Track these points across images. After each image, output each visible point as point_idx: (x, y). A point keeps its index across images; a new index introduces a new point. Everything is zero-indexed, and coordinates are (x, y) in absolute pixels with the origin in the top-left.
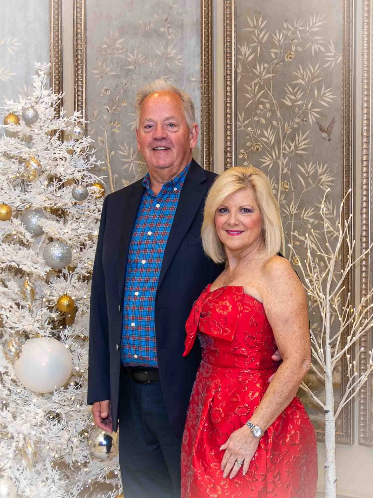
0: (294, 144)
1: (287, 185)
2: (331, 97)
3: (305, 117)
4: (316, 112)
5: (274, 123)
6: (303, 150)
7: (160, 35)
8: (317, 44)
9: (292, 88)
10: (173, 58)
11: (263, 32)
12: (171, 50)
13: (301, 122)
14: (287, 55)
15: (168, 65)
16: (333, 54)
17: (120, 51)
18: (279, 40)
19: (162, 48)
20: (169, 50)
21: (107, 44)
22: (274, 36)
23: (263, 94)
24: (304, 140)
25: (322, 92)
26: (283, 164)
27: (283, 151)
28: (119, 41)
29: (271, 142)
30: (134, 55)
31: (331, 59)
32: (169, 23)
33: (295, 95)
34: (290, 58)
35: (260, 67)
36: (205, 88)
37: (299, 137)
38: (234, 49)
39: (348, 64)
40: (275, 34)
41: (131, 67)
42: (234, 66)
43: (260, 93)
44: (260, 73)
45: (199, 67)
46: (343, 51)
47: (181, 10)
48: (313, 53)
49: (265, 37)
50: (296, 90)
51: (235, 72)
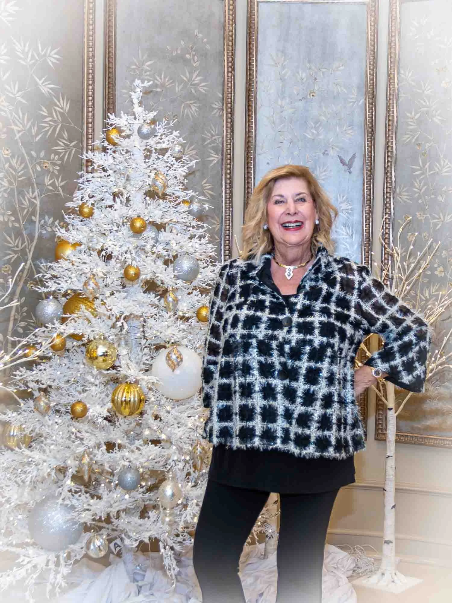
2: (352, 134)
3: (326, 151)
4: (337, 147)
5: (296, 153)
6: (323, 180)
7: (186, 62)
8: (340, 86)
9: (314, 123)
10: (197, 84)
11: (286, 70)
12: (196, 77)
13: (322, 155)
14: (309, 92)
15: (193, 91)
16: (355, 96)
17: (148, 73)
18: (301, 78)
19: (188, 74)
20: (194, 76)
21: (136, 65)
22: (297, 74)
23: (284, 126)
24: (324, 171)
25: (344, 130)
28: (148, 63)
30: (161, 79)
31: (353, 100)
32: (194, 51)
33: (316, 129)
34: (313, 96)
35: (282, 101)
36: (227, 116)
37: (320, 167)
38: (256, 82)
39: (371, 106)
40: (298, 73)
41: (158, 90)
42: (256, 98)
43: (282, 126)
44: (281, 107)
45: (221, 96)
46: (366, 94)
47: (205, 40)
48: (335, 94)
49: (288, 75)
50: (318, 125)
51: (256, 104)
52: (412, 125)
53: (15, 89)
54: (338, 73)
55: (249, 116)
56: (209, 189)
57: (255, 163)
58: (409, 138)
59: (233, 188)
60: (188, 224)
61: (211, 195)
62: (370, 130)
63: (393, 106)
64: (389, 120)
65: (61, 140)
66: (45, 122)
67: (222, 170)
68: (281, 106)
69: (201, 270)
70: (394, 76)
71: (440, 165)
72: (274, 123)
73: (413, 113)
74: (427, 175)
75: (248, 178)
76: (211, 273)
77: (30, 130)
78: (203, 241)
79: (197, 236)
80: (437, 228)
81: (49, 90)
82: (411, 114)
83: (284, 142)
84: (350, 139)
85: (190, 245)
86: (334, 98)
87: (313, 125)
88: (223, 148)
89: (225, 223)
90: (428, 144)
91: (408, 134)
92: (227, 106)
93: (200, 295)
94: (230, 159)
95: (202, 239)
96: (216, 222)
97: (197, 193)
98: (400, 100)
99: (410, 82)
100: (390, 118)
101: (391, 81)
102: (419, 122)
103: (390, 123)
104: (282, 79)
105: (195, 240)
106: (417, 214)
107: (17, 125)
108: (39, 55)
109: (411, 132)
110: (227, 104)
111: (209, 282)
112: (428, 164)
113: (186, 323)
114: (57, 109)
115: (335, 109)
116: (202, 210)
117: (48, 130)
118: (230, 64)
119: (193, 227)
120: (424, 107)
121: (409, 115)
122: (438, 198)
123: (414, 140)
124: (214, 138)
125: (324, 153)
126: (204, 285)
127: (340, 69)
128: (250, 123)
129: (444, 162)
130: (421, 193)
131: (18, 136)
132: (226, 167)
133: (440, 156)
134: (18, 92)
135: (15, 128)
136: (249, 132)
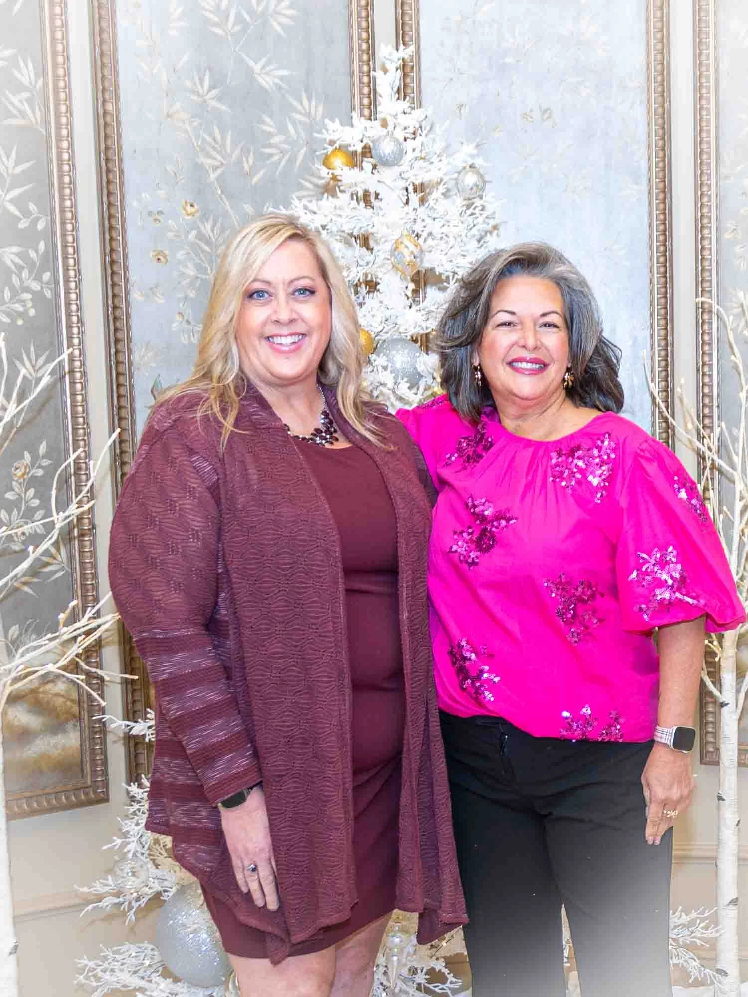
17: (487, 29)
20: (584, 25)
21: (460, 13)
28: (485, 8)
30: (514, 37)
41: (509, 60)
53: (202, 87)
65: (308, 177)
66: (270, 146)
77: (240, 162)
81: (277, 81)
107: (210, 156)
108: (252, 12)
114: (298, 116)
117: (281, 159)
131: (213, 176)
134: (209, 91)
135: (208, 162)
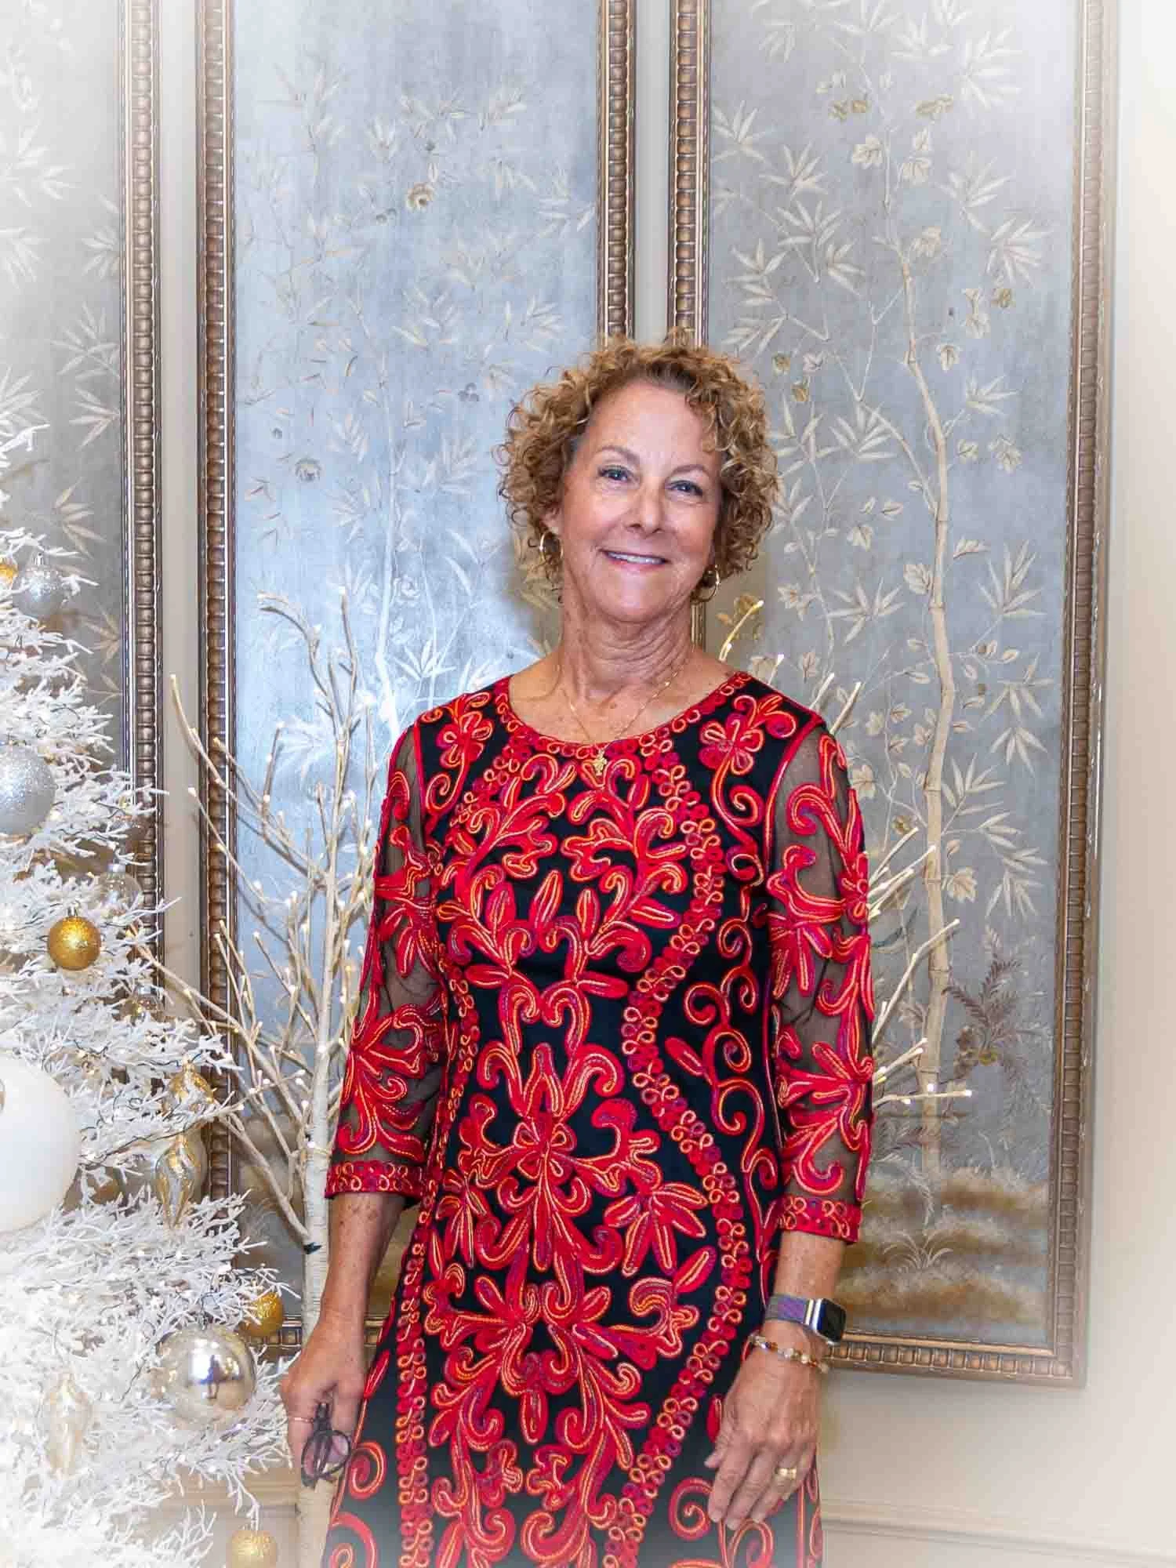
0: (433, 465)
1: (412, 586)
3: (472, 385)
4: (508, 372)
5: (369, 395)
6: (465, 483)
8: (514, 170)
9: (427, 295)
10: (34, 172)
11: (330, 117)
12: (30, 147)
13: (457, 400)
14: (410, 191)
15: (21, 194)
16: (563, 202)
18: (382, 145)
20: (23, 143)
22: (368, 133)
23: (329, 303)
24: (467, 454)
25: (528, 314)
26: (398, 523)
27: (399, 486)
29: (356, 455)
31: (558, 216)
32: (20, 61)
33: (436, 313)
34: (422, 202)
35: (319, 218)
36: (136, 277)
37: (451, 443)
38: (231, 162)
39: (617, 233)
40: (372, 126)
42: (232, 215)
43: (319, 305)
44: (319, 242)
45: (112, 207)
46: (600, 191)
47: (57, 24)
48: (498, 195)
49: (339, 131)
50: (442, 298)
51: (232, 233)
52: (755, 295)
54: (506, 125)
55: (210, 274)
56: (80, 523)
57: (232, 432)
58: (747, 336)
59: (160, 515)
60: (12, 642)
61: (87, 541)
62: (617, 314)
63: (692, 232)
64: (680, 280)
67: (124, 457)
68: (316, 239)
69: (60, 795)
70: (693, 133)
71: (854, 426)
72: (293, 294)
73: (759, 256)
74: (812, 460)
75: (212, 481)
76: (94, 806)
78: (65, 697)
79: (44, 683)
80: (850, 637)
82: (753, 257)
83: (332, 358)
84: (550, 346)
85: (22, 710)
86: (496, 207)
87: (427, 301)
88: (123, 384)
89: (138, 635)
90: (809, 359)
91: (745, 326)
92: (136, 244)
93: (59, 879)
94: (149, 422)
95: (62, 689)
96: (106, 633)
97: (42, 537)
98: (716, 212)
99: (748, 151)
100: (684, 272)
101: (683, 150)
102: (781, 283)
103: (685, 289)
104: (317, 147)
105: (39, 694)
106: (781, 590)
109: (754, 317)
110: (135, 237)
111: (88, 836)
112: (813, 423)
113: (15, 976)
115: (496, 244)
116: (56, 595)
118: (142, 102)
119: (31, 652)
120: (796, 232)
121: (746, 261)
122: (850, 539)
123: (763, 345)
124: (93, 350)
125: (463, 395)
126: (71, 847)
127: (510, 110)
128: (214, 299)
129: (868, 415)
130: (792, 520)
132: (137, 449)
133: (851, 395)
136: (210, 327)
